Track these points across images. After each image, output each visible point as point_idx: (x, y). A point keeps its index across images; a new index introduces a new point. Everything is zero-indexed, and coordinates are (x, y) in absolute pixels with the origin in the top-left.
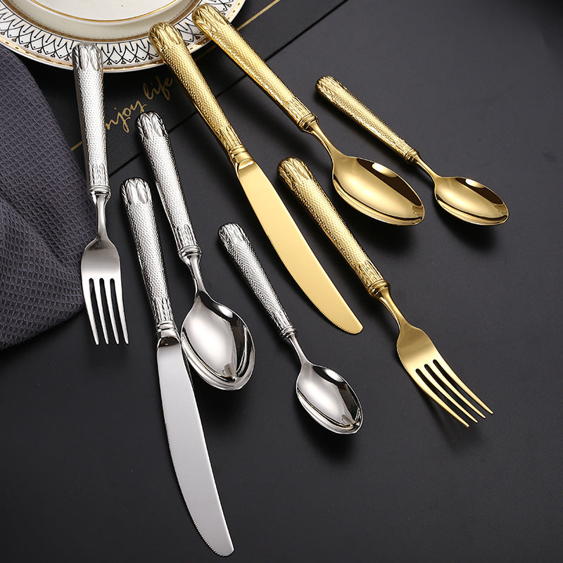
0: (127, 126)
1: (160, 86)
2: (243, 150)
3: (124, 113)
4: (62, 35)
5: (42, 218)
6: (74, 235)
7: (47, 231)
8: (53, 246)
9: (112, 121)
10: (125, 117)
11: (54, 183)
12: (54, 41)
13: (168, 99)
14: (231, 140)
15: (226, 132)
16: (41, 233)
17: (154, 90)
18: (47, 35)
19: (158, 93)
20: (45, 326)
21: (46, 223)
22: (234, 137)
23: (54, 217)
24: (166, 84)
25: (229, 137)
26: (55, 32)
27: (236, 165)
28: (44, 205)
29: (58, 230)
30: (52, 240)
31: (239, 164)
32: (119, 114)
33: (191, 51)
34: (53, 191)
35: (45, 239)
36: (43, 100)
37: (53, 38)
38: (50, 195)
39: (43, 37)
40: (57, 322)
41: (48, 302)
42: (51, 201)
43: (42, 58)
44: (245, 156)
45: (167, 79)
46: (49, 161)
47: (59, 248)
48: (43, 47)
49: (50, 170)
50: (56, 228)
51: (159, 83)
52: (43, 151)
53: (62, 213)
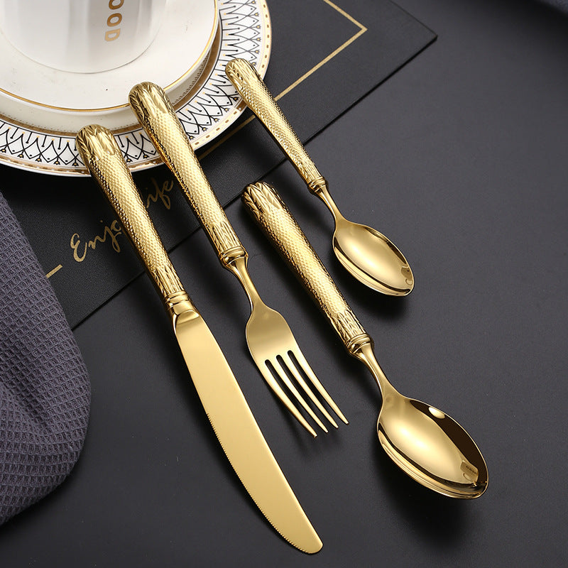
0: (117, 245)
1: (158, 191)
2: (185, 297)
3: (113, 226)
4: (32, 128)
5: (12, 363)
6: (55, 382)
7: (19, 379)
8: (28, 400)
9: (98, 238)
10: (114, 233)
11: (26, 317)
12: (22, 136)
13: (168, 207)
14: (169, 284)
15: (164, 274)
16: (12, 384)
17: (150, 196)
18: (13, 129)
19: (155, 200)
20: (17, 509)
21: (18, 370)
22: (174, 281)
23: (28, 361)
24: (165, 188)
25: (167, 280)
26: (22, 124)
27: (175, 317)
28: (14, 347)
29: (33, 377)
30: (28, 392)
31: (178, 316)
32: (107, 229)
33: (195, 147)
34: (26, 328)
35: (18, 390)
36: (10, 213)
37: (20, 132)
38: (21, 333)
39: (7, 131)
40: (32, 501)
41: (20, 478)
42: (23, 341)
43: (7, 159)
44: (186, 305)
45: (167, 182)
46: (19, 290)
47: (37, 402)
48: (7, 145)
49: (20, 301)
50: (32, 375)
51: (157, 188)
52: (10, 277)
53: (37, 356)
